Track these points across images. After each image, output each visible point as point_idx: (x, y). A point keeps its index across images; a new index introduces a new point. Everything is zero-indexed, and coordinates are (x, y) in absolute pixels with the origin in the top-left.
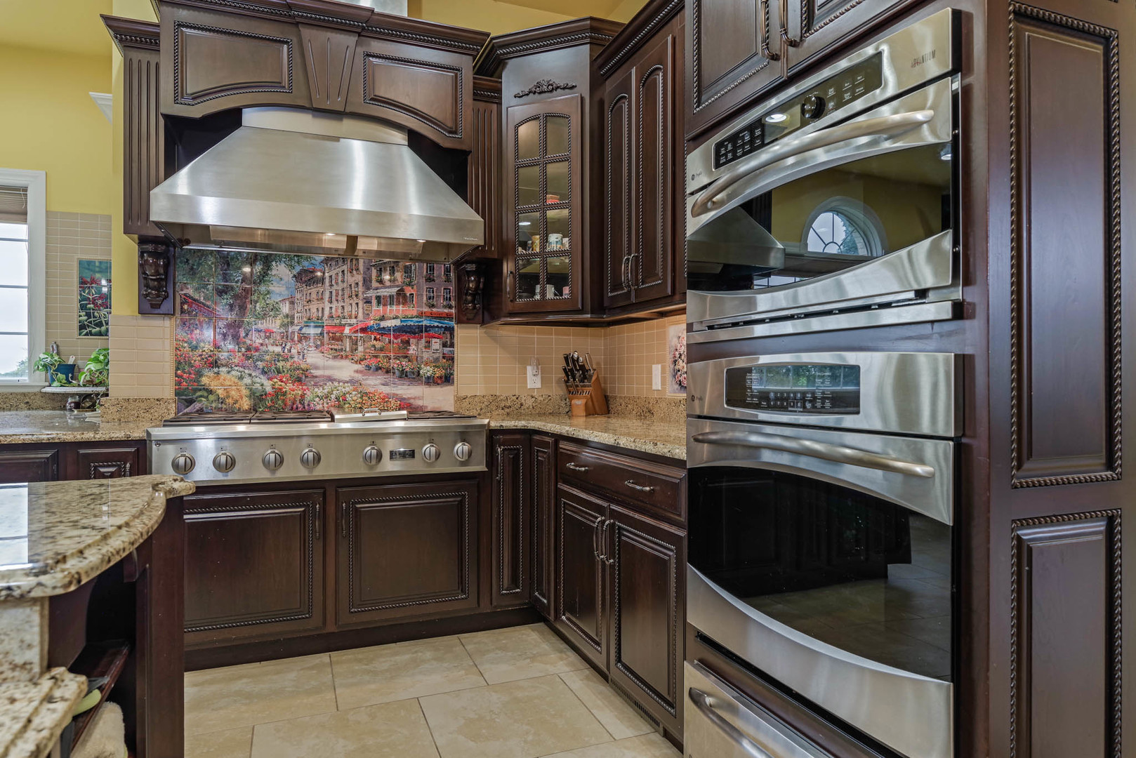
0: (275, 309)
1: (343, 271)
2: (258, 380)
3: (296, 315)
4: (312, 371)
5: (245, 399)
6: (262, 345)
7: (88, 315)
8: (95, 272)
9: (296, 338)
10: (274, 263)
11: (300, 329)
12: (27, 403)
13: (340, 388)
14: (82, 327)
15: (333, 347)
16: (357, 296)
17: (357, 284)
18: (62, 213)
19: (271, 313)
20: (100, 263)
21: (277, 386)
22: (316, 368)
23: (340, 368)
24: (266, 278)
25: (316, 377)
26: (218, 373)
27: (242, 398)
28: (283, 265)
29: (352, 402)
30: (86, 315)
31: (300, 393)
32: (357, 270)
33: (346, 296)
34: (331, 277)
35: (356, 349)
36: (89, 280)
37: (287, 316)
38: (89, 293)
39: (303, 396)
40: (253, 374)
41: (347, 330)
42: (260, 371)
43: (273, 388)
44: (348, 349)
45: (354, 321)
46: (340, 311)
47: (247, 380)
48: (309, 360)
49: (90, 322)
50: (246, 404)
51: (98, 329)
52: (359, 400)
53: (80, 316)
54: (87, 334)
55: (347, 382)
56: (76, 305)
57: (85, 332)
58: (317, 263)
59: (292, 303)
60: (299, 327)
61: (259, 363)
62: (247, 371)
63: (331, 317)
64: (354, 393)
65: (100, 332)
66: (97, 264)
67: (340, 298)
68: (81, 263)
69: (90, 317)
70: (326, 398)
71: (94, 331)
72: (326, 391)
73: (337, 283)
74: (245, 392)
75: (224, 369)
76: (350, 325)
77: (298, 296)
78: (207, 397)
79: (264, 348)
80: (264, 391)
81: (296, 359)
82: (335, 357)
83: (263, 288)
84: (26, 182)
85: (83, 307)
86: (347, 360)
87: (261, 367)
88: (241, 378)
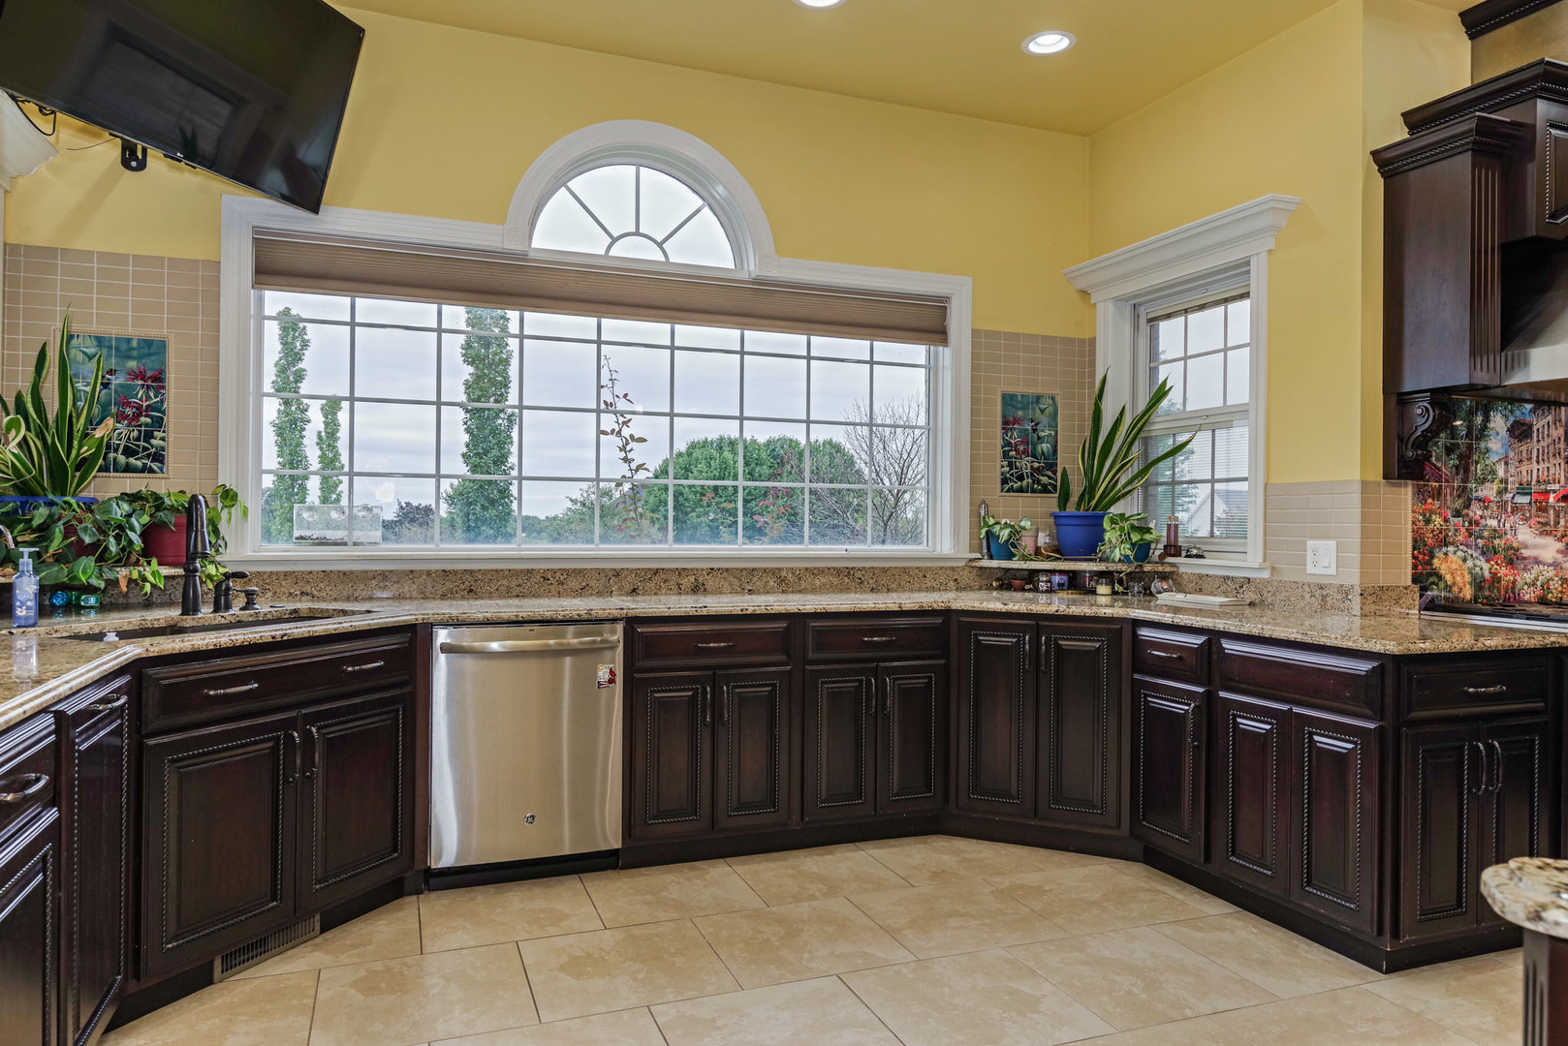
0: (1493, 472)
1: (1548, 423)
2: (1478, 562)
3: (1510, 479)
4: (1522, 551)
5: (1468, 586)
6: (1481, 517)
7: (1010, 465)
8: (1017, 409)
9: (1509, 510)
10: (1492, 413)
11: (1513, 498)
12: (956, 580)
13: (1544, 573)
14: (1004, 481)
15: (1539, 520)
16: (1559, 454)
17: (1559, 438)
18: (986, 331)
19: (1489, 477)
20: (1023, 396)
21: (1493, 570)
22: (1526, 547)
23: (1544, 547)
24: (1486, 433)
25: (1525, 558)
26: (1446, 554)
27: (1465, 585)
28: (1500, 415)
29: (1554, 591)
30: (1008, 466)
31: (1512, 578)
32: (1560, 421)
33: (1551, 455)
34: (1538, 430)
35: (1559, 523)
36: (1011, 419)
37: (1501, 481)
38: (1011, 437)
39: (1514, 583)
40: (1474, 555)
41: (1552, 498)
42: (1479, 551)
43: (1490, 573)
44: (1552, 523)
45: (1556, 487)
46: (1545, 473)
47: (1470, 563)
48: (1520, 537)
49: (1012, 475)
50: (1468, 593)
51: (1019, 483)
52: (1560, 588)
53: (1003, 467)
54: (1008, 491)
55: (1549, 565)
56: (999, 453)
57: (1007, 487)
58: (1527, 412)
59: (1506, 464)
60: (1511, 495)
61: (1479, 541)
62: (1470, 551)
63: (1538, 481)
64: (1556, 579)
65: (1021, 486)
66: (1019, 398)
67: (1546, 458)
68: (1004, 396)
69: (1011, 469)
70: (1533, 585)
71: (1015, 486)
72: (1532, 577)
73: (1543, 438)
74: (1468, 578)
75: (1451, 549)
76: (1554, 491)
77: (1511, 455)
78: (1437, 585)
79: (1483, 522)
80: (1483, 576)
81: (1509, 536)
82: (1541, 533)
83: (1482, 445)
84: (949, 291)
85: (1005, 455)
86: (1551, 537)
87: (1481, 545)
88: (1465, 560)
